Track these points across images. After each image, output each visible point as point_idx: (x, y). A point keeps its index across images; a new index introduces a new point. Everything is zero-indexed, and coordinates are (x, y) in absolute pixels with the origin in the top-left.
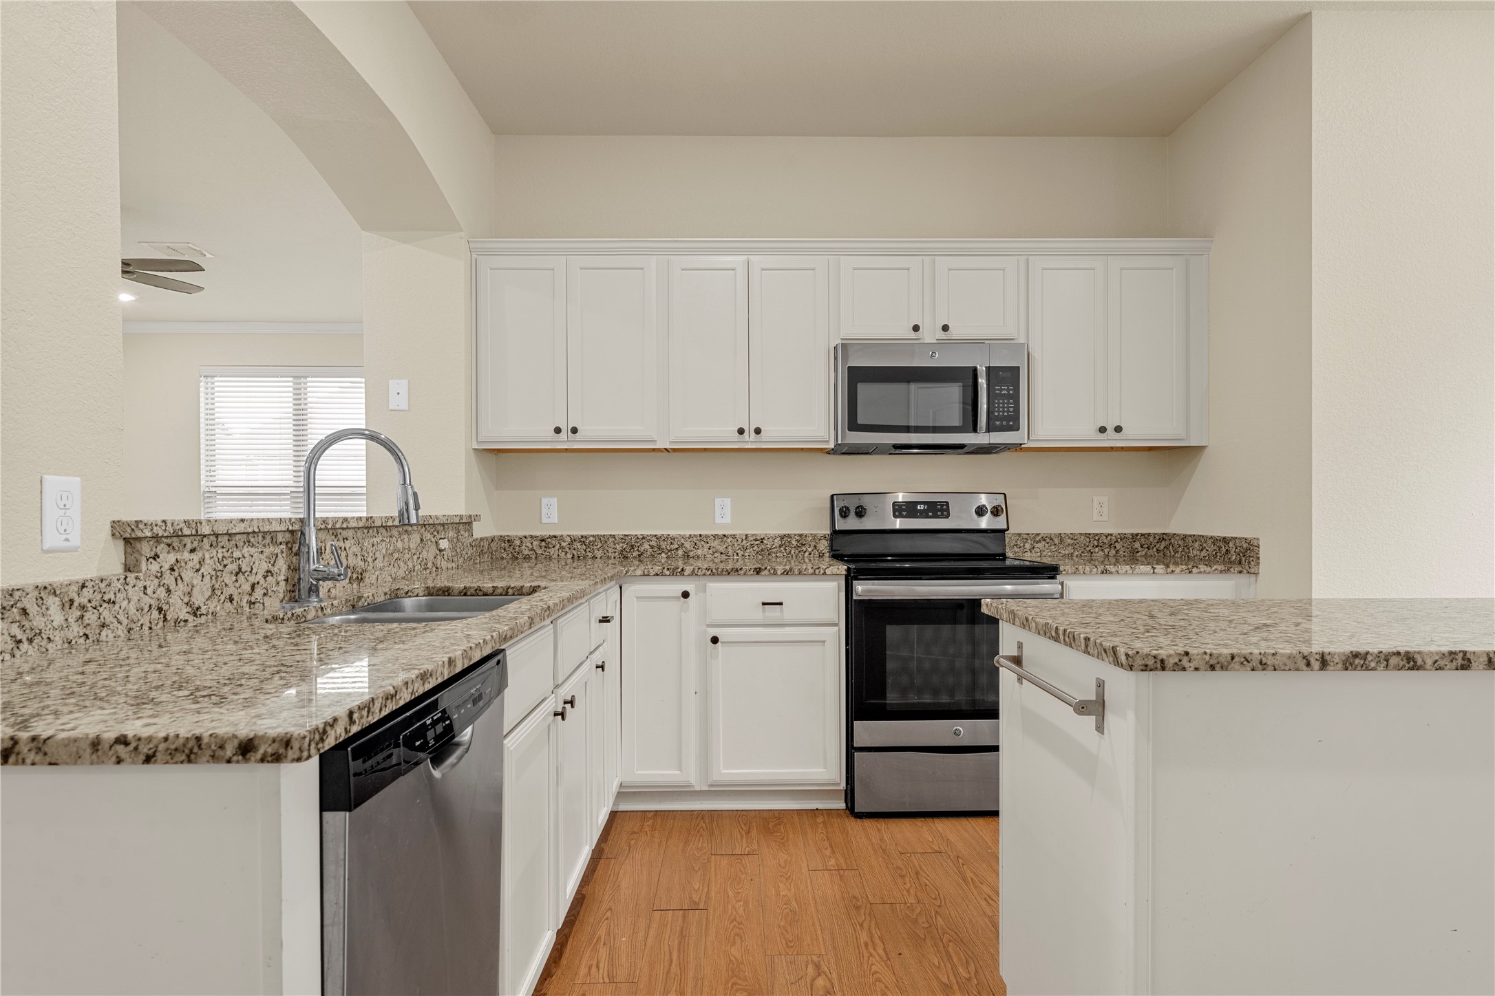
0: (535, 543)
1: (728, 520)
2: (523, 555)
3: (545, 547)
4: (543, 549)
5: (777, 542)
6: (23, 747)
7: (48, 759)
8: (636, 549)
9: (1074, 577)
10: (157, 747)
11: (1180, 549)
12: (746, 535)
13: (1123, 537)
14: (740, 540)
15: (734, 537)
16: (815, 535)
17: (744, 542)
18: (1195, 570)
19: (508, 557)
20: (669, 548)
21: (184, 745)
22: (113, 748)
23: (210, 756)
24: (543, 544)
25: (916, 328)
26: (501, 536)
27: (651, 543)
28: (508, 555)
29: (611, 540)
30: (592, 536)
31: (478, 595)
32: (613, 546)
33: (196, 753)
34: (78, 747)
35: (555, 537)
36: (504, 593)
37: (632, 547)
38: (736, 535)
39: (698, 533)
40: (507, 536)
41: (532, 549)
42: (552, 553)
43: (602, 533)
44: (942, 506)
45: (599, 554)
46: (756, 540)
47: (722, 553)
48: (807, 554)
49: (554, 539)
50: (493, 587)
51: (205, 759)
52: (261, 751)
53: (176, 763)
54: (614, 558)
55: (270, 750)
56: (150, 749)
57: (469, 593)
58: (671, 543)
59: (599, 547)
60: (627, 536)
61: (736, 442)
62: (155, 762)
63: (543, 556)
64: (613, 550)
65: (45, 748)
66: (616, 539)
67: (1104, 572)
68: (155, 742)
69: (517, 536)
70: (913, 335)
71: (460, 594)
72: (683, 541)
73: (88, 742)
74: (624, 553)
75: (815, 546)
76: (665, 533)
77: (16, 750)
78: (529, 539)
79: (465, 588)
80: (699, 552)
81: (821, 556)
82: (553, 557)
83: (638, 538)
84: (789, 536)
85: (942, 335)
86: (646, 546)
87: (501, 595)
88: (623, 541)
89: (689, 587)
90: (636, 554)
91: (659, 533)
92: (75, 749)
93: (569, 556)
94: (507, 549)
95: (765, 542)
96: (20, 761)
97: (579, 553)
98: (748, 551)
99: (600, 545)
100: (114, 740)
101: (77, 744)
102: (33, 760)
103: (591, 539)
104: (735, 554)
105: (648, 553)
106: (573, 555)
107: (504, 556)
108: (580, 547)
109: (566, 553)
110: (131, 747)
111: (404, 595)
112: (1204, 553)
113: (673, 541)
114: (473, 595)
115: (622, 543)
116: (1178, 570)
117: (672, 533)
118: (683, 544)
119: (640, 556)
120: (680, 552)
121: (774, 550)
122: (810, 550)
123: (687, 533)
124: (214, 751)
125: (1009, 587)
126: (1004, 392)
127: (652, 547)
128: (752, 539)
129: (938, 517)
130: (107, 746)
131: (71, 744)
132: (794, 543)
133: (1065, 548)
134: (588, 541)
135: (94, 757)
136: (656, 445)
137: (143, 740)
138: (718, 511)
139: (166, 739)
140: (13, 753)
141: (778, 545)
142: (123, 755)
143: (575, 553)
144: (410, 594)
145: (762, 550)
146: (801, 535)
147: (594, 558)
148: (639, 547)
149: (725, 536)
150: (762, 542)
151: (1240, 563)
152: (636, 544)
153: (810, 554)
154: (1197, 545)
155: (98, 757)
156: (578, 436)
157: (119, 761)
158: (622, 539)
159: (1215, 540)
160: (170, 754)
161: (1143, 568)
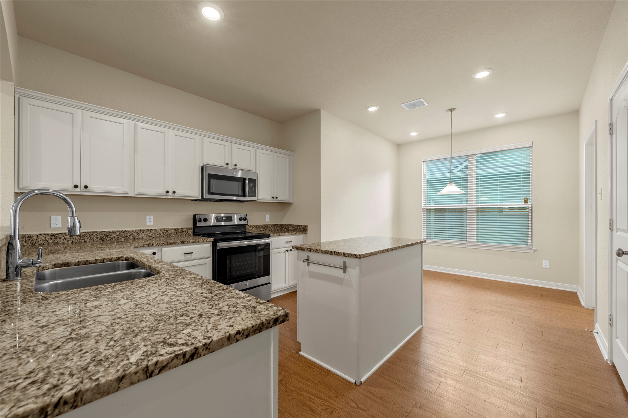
0: (47, 237)
1: (152, 223)
2: (38, 243)
3: (54, 239)
4: (53, 240)
5: (173, 231)
6: (200, 350)
7: (211, 351)
8: (108, 237)
9: (273, 237)
10: (250, 331)
11: (286, 228)
12: (161, 229)
13: (273, 225)
14: (158, 231)
15: (155, 230)
16: (188, 228)
17: (160, 232)
18: (296, 233)
19: (28, 245)
20: (126, 236)
21: (258, 327)
22: (235, 337)
23: (266, 328)
24: (53, 237)
25: (227, 164)
26: (23, 235)
27: (117, 234)
28: (28, 244)
29: (95, 234)
30: (84, 232)
31: (86, 264)
32: (96, 236)
33: (262, 329)
34: (222, 342)
35: (61, 234)
36: (101, 262)
37: (107, 236)
38: (157, 229)
39: (139, 229)
40: (28, 235)
41: (46, 240)
42: (59, 241)
43: (90, 231)
44: (230, 218)
45: (88, 240)
46: (165, 231)
47: (150, 236)
48: (184, 235)
49: (60, 235)
50: (95, 260)
51: (264, 329)
52: (280, 321)
53: (256, 334)
54: (97, 241)
55: (282, 319)
56: (248, 332)
57: (81, 264)
58: (127, 234)
59: (88, 237)
60: (104, 231)
61: (165, 196)
62: (249, 336)
63: (53, 243)
64: (96, 238)
65: (210, 347)
66: (98, 233)
67: (279, 235)
68: (249, 329)
69: (34, 235)
70: (226, 166)
71: (75, 265)
72: (132, 232)
73: (226, 338)
74: (102, 239)
75: (187, 232)
76: (124, 229)
77: (197, 352)
78: (43, 235)
79: (78, 262)
80: (140, 236)
81: (190, 235)
82: (60, 243)
83: (110, 232)
84: (178, 229)
85: (234, 167)
86: (114, 235)
87: (100, 263)
88: (102, 234)
89: (155, 250)
90: (108, 239)
91: (120, 230)
92: (221, 343)
93: (70, 242)
94: (27, 241)
95: (168, 231)
96: (199, 356)
97: (76, 240)
98: (161, 235)
99: (88, 236)
100: (235, 334)
101: (222, 340)
102: (205, 353)
103: (84, 234)
104: (156, 236)
105: (115, 238)
106: (73, 241)
107: (25, 245)
108: (76, 238)
109: (68, 241)
110: (241, 334)
111: (41, 269)
112: (293, 229)
113: (127, 233)
114: (84, 265)
115: (101, 235)
116: (293, 234)
117: (127, 229)
118: (132, 234)
119: (110, 240)
120: (131, 237)
121: (172, 234)
122: (186, 233)
123: (134, 229)
124: (267, 326)
125: (263, 241)
126: (252, 186)
127: (117, 236)
128: (163, 230)
129: (229, 221)
130: (233, 337)
131: (220, 341)
132: (180, 231)
133: (260, 229)
134: (81, 235)
135: (229, 343)
136: (128, 195)
137: (245, 330)
138: (148, 220)
139: (253, 327)
140: (196, 354)
141: (173, 232)
142: (238, 338)
143: (74, 240)
144: (44, 268)
145: (167, 234)
146: (182, 228)
147: (85, 242)
148: (110, 236)
149: (151, 230)
150: (167, 231)
151: (303, 231)
152: (109, 235)
153: (186, 235)
154: (291, 227)
155: (230, 342)
156: (87, 190)
157: (237, 340)
158: (101, 233)
159: (296, 226)
160: (254, 332)
161: (287, 234)
